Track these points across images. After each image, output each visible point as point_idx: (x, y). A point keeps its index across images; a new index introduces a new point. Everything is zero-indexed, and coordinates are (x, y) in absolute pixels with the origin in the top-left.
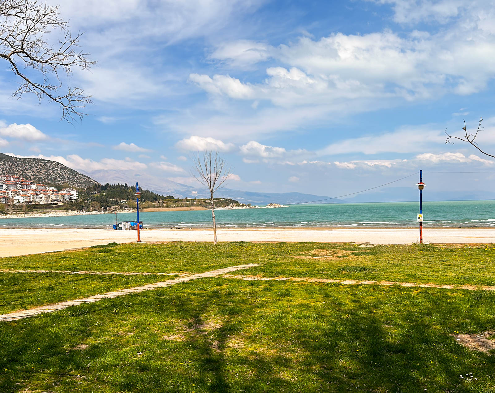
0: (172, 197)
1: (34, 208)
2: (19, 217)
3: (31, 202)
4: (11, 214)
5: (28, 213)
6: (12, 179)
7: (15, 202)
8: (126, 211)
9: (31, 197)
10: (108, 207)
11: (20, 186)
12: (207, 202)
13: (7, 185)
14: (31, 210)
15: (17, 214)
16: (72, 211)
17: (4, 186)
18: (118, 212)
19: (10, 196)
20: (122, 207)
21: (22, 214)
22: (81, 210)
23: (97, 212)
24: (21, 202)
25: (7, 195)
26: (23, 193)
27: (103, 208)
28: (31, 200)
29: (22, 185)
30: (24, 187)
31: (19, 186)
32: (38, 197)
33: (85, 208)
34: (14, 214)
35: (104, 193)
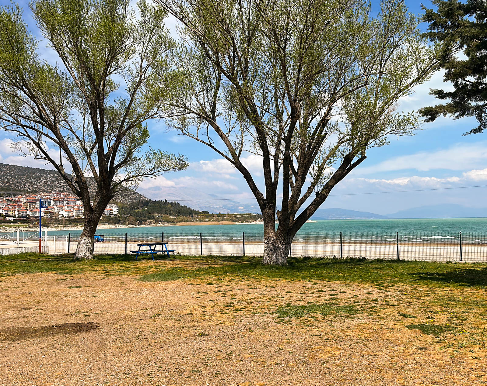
0: (207, 212)
1: (75, 222)
2: (58, 229)
3: (73, 216)
4: (52, 227)
5: (67, 227)
6: (62, 195)
7: (60, 216)
8: (160, 225)
9: (74, 212)
10: (144, 221)
11: (67, 202)
12: (238, 217)
13: (54, 201)
14: (70, 224)
15: (57, 227)
16: (109, 224)
17: (52, 202)
18: (153, 225)
19: (56, 211)
20: (157, 221)
21: (61, 227)
22: (118, 223)
23: (133, 226)
24: (65, 216)
25: (53, 210)
26: (68, 208)
27: (138, 222)
28: (74, 214)
29: (68, 201)
30: (70, 203)
31: (65, 202)
32: (80, 212)
33: (122, 222)
34: (54, 227)
35: (146, 208)
